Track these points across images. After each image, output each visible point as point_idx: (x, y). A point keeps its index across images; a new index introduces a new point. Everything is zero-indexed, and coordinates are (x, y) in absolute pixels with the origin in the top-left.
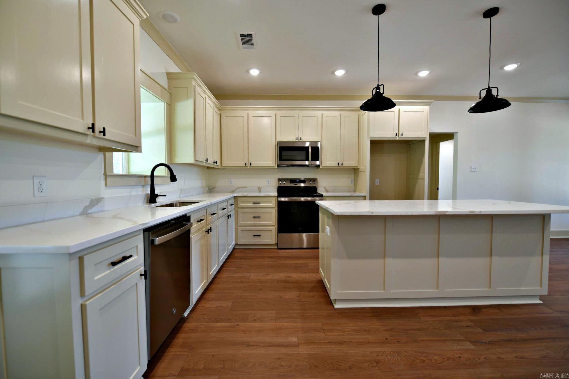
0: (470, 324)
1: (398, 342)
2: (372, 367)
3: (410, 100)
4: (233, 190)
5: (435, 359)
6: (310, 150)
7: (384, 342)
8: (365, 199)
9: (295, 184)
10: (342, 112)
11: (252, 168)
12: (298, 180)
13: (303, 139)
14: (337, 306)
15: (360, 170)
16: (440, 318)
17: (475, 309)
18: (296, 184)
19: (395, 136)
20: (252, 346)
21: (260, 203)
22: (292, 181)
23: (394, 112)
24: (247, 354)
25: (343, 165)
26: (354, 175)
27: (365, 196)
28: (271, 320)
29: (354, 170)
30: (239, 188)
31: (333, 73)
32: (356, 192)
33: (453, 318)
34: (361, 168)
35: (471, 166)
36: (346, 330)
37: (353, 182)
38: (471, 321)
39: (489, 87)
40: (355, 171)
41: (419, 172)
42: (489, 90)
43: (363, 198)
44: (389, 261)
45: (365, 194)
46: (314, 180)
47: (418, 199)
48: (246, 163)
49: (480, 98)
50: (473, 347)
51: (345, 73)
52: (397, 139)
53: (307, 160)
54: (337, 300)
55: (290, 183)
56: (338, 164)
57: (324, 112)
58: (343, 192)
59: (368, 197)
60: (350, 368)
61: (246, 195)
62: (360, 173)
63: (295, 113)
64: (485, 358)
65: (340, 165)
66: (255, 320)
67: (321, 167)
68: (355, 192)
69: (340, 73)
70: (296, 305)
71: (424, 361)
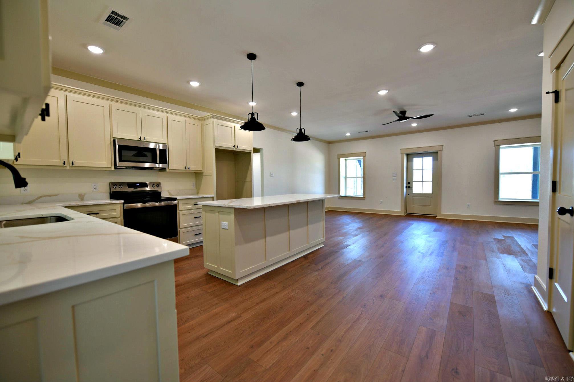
0: (309, 264)
1: (289, 285)
2: (290, 301)
3: (235, 119)
4: (31, 200)
5: (310, 284)
6: (158, 152)
7: (284, 289)
8: (213, 200)
9: (135, 189)
10: (187, 119)
11: (73, 168)
12: (138, 184)
13: (147, 140)
14: (239, 284)
15: (204, 174)
16: (296, 267)
17: (305, 257)
18: (137, 189)
19: (233, 147)
20: (206, 335)
21: (99, 213)
22: (131, 185)
23: (231, 127)
24: (210, 341)
25: (190, 169)
26: (196, 178)
27: (213, 197)
28: (201, 314)
29: (195, 173)
30: (45, 196)
31: (188, 82)
32: (199, 194)
33: (301, 265)
34: (206, 172)
35: (270, 173)
36: (259, 293)
37: (195, 185)
38: (308, 263)
39: (301, 127)
40: (198, 175)
41: (246, 176)
42: (301, 129)
43: (211, 199)
44: (268, 239)
45: (213, 195)
46: (158, 185)
47: (247, 197)
48: (64, 162)
49: (297, 133)
50: (318, 273)
51: (199, 86)
52: (234, 150)
53: (154, 162)
54: (239, 279)
55: (128, 187)
56: (186, 168)
57: (169, 115)
58: (187, 195)
59: (215, 198)
60: (281, 308)
61: (75, 205)
62: (204, 177)
63: (137, 109)
64: (325, 275)
65: (187, 169)
66: (186, 321)
67: (167, 170)
68: (197, 194)
69: (195, 84)
70: (208, 296)
71: (307, 287)
